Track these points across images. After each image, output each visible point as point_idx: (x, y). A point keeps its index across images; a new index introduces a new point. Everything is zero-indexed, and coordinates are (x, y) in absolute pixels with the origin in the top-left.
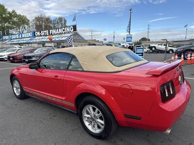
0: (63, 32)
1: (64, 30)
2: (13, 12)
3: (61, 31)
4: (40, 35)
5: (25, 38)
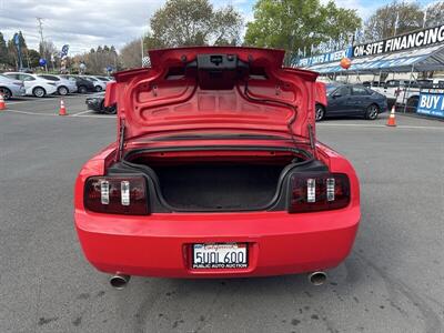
0: (418, 44)
1: (420, 38)
2: (331, 5)
3: (412, 40)
4: (365, 54)
5: (334, 61)
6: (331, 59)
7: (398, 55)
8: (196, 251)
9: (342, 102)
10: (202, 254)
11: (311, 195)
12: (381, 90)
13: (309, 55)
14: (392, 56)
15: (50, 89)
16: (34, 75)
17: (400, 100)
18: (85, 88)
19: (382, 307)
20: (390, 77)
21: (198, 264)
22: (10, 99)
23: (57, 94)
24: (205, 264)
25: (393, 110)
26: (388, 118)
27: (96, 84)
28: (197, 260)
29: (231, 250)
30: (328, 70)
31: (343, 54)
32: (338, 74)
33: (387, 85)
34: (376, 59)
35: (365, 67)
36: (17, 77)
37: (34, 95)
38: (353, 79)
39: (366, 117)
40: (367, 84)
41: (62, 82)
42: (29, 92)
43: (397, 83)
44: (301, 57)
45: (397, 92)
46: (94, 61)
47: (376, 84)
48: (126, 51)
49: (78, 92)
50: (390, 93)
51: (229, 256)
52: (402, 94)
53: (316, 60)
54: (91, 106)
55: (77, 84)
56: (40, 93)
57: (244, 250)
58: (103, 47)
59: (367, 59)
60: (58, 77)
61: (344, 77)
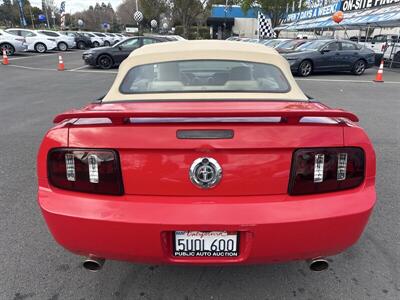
4: (353, 8)
5: (322, 16)
6: (320, 14)
7: (388, 9)
8: (178, 237)
9: (329, 58)
10: (185, 241)
11: (319, 173)
12: (369, 45)
13: (297, 10)
14: (381, 11)
15: (51, 45)
16: (35, 32)
17: (387, 55)
18: (84, 44)
19: (386, 291)
20: (377, 32)
21: (180, 251)
22: (13, 55)
23: (57, 49)
24: (188, 252)
25: (382, 66)
26: (377, 73)
27: (93, 40)
28: (178, 248)
29: (220, 238)
30: (316, 25)
31: (332, 8)
32: (325, 29)
33: (374, 41)
34: (364, 14)
35: (353, 21)
36: (19, 34)
37: (36, 51)
38: (340, 35)
39: (353, 73)
40: (354, 39)
41: (62, 37)
42: (31, 47)
43: (384, 39)
44: (290, 12)
45: (385, 48)
46: (91, 17)
47: (363, 39)
48: (122, 7)
49: (77, 47)
50: (378, 48)
51: (217, 244)
52: (389, 49)
53: (304, 15)
54: (88, 61)
55: (76, 40)
56: (41, 48)
57: (234, 238)
58: (100, 4)
59: (355, 14)
60: (58, 33)
61: (331, 33)
